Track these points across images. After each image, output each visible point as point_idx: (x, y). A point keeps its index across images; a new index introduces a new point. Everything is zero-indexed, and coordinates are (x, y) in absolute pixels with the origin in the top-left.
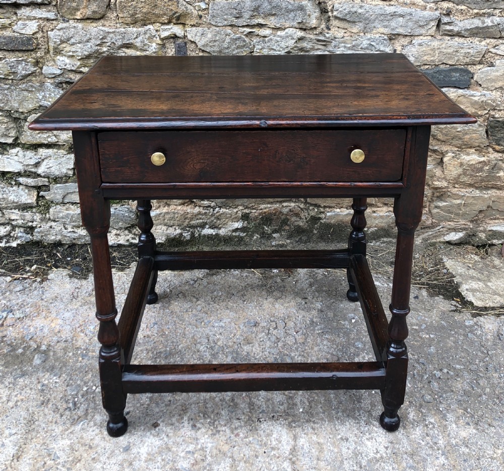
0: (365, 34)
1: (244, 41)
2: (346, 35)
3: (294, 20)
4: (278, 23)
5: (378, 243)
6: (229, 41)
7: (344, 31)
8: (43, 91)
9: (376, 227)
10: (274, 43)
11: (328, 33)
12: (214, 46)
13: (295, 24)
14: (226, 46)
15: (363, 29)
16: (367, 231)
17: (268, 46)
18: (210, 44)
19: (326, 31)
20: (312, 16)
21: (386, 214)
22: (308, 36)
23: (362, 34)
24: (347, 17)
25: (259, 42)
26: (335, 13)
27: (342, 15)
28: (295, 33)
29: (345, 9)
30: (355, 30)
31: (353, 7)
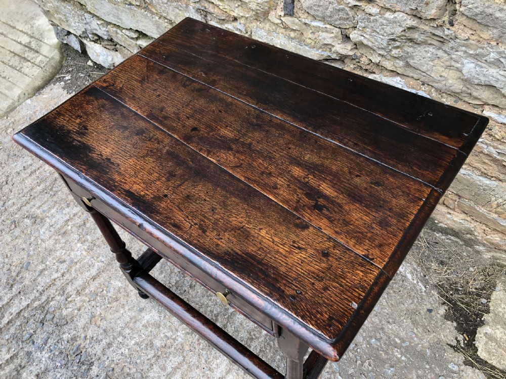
0: (498, 44)
1: (347, 14)
2: (473, 37)
3: (406, 4)
4: (389, 3)
5: (443, 237)
6: (332, 10)
7: (471, 32)
8: (188, 12)
9: (446, 225)
10: (378, 24)
11: (449, 29)
12: (318, 10)
13: (407, 10)
14: (328, 14)
15: (497, 38)
16: (438, 223)
17: (372, 27)
18: (314, 8)
19: (448, 26)
20: (431, 5)
21: (461, 221)
22: (422, 26)
23: (494, 43)
24: (478, 18)
25: (363, 19)
26: (462, 9)
27: (470, 14)
28: (405, 20)
29: (476, 8)
30: (486, 35)
31: (488, 7)
